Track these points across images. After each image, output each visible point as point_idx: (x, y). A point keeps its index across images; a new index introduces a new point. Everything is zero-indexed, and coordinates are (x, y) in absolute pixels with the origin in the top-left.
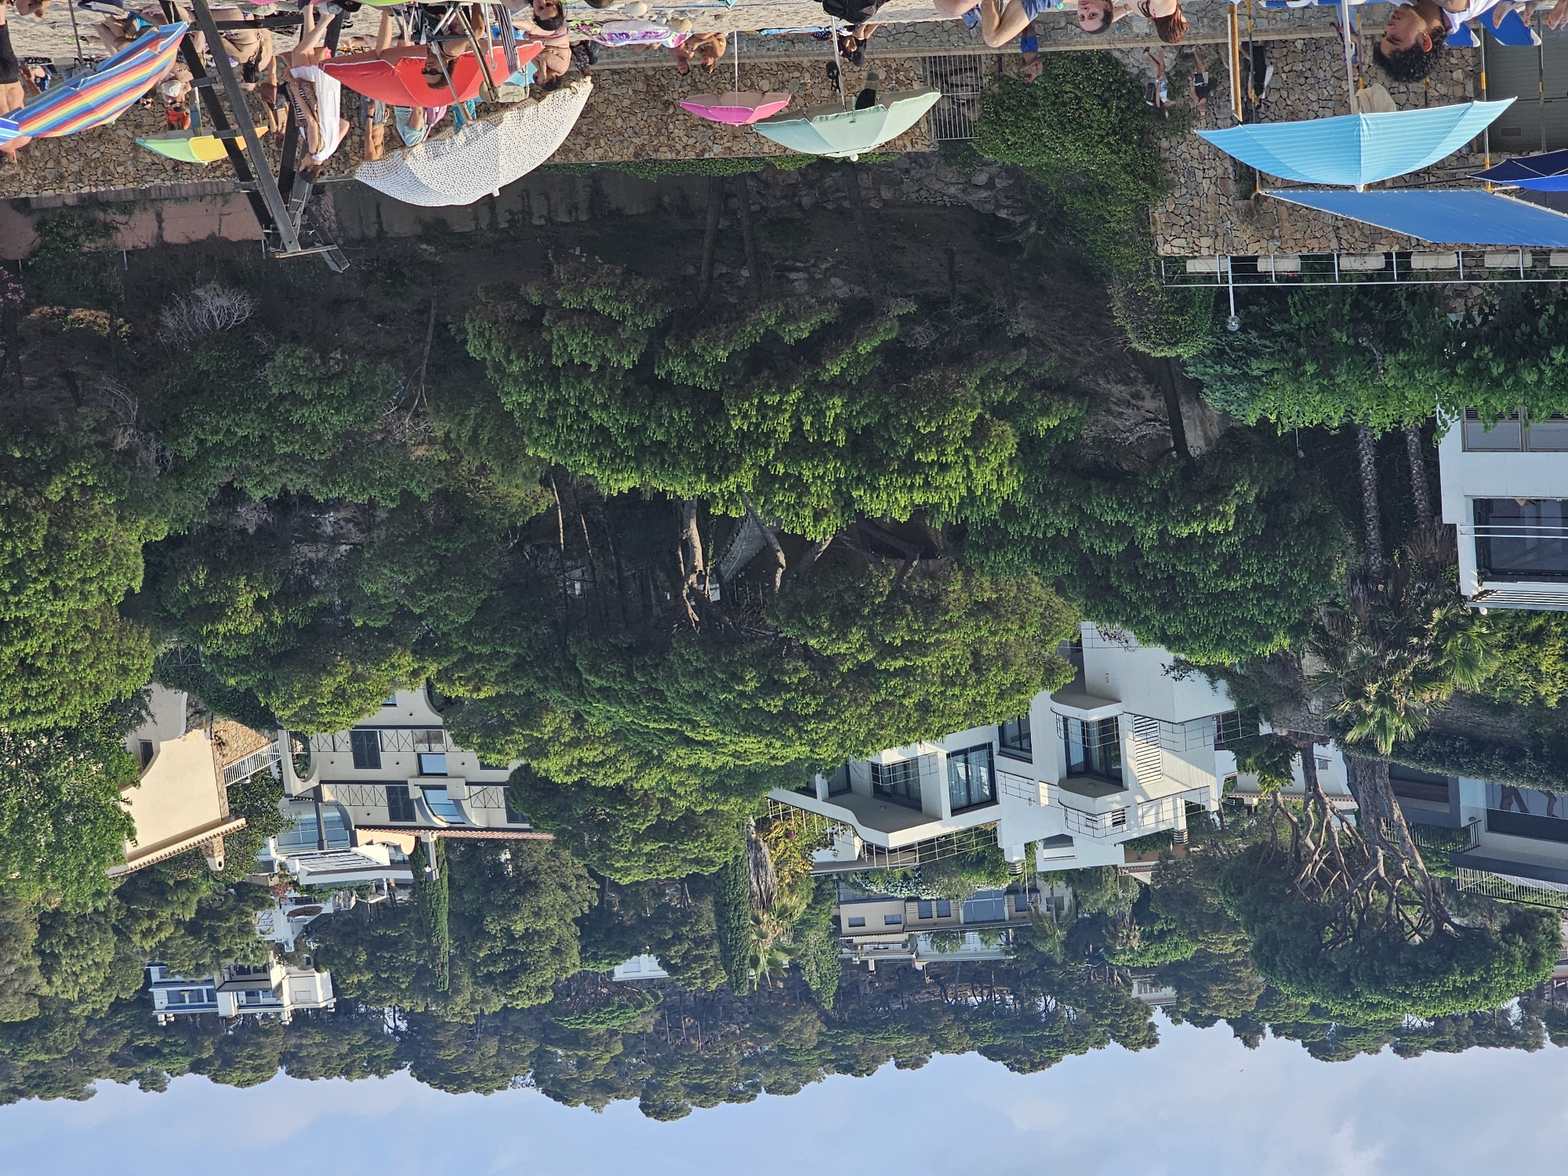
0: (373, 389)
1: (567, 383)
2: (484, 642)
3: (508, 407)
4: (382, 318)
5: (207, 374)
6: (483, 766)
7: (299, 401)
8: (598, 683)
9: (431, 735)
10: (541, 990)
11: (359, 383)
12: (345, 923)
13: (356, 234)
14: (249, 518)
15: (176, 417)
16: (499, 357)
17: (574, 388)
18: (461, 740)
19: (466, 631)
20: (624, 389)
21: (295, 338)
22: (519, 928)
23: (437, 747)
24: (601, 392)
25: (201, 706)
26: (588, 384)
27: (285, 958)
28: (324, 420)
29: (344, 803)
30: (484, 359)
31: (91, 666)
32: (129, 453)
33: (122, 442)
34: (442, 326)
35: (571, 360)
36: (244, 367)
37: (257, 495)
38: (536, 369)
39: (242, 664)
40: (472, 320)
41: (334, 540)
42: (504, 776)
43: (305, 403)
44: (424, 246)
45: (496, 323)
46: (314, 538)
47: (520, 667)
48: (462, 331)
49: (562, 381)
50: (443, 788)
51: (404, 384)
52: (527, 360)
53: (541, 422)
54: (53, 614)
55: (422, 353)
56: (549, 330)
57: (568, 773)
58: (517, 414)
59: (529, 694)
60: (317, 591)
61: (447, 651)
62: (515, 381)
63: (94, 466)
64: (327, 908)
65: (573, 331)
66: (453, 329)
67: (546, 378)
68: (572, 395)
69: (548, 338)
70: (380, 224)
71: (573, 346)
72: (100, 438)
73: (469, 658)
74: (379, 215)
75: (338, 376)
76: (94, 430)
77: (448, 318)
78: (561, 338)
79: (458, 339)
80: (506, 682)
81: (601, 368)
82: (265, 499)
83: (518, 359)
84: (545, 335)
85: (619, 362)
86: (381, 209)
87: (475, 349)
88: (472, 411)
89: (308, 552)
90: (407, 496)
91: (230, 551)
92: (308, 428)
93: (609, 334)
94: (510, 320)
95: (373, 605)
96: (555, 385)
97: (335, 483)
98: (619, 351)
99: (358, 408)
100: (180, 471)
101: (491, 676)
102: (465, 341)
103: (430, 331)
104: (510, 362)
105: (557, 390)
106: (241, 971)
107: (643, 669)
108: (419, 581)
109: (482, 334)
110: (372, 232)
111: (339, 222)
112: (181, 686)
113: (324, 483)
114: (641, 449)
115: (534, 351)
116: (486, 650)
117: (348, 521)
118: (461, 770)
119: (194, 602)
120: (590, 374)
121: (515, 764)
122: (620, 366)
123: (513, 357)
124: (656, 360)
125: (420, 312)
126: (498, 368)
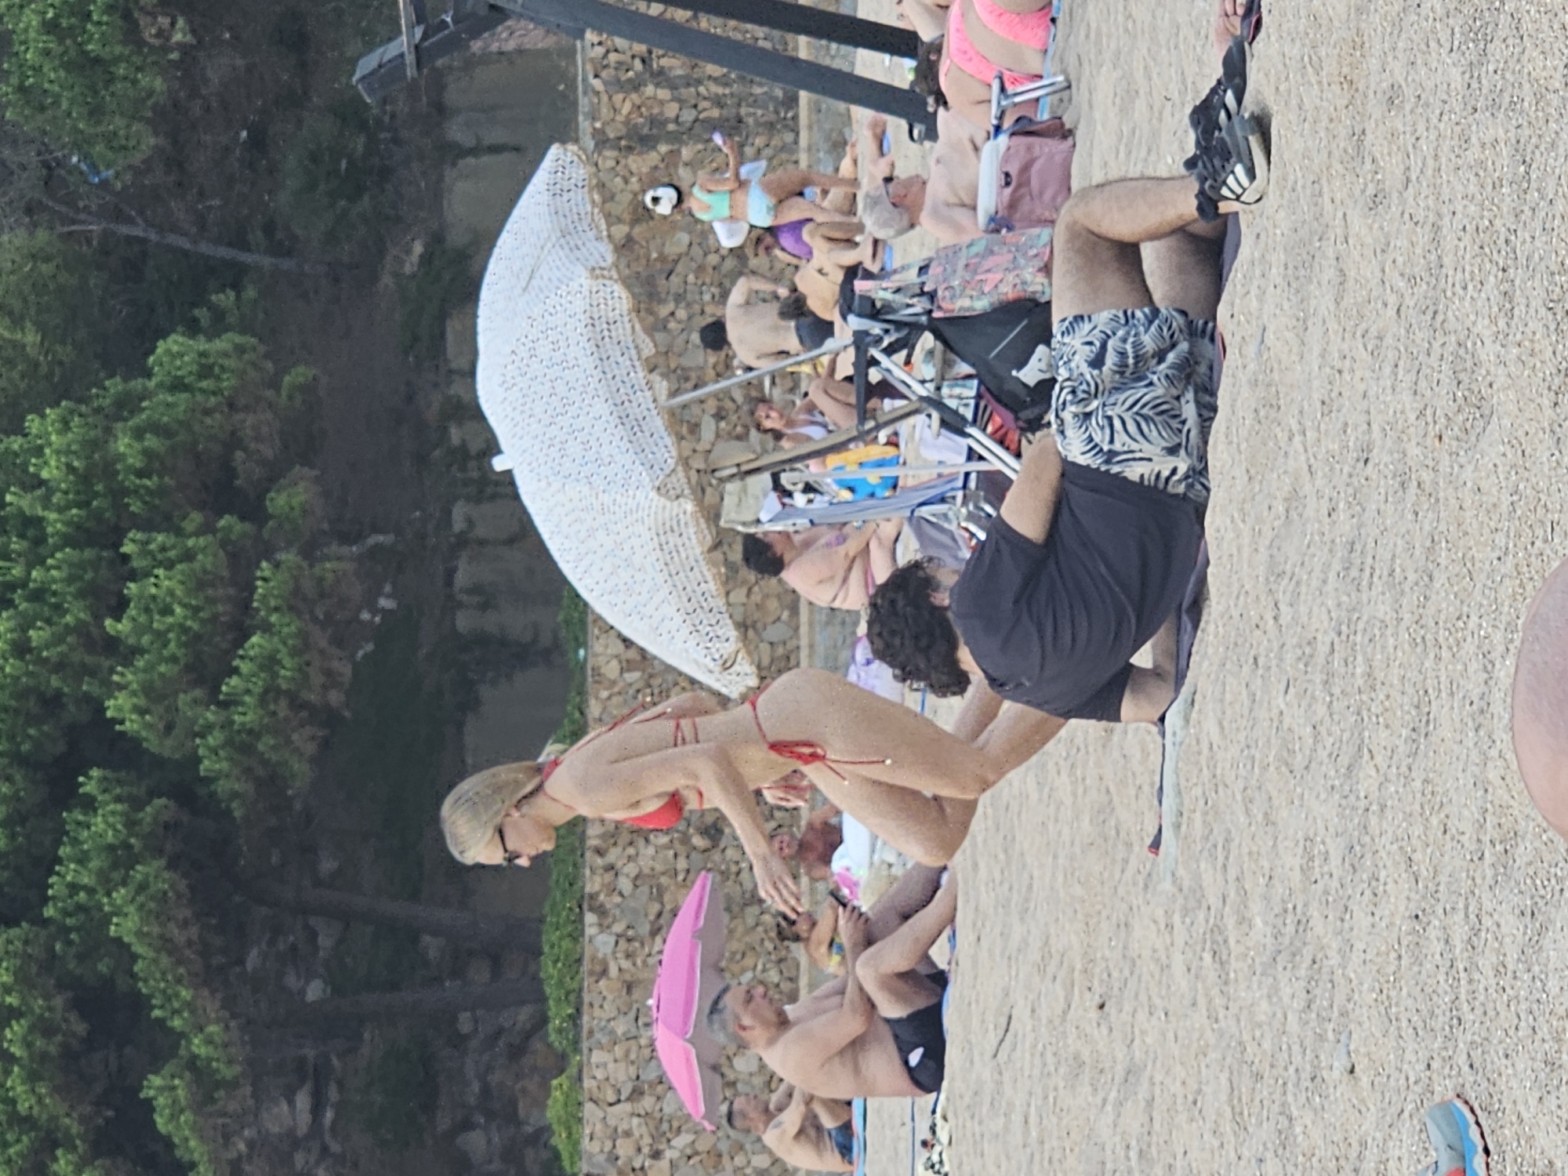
0: (96, 113)
1: (82, 566)
3: (33, 423)
4: (259, 141)
11: (111, 79)
13: (452, 96)
16: (153, 409)
17: (70, 580)
20: (58, 695)
24: (58, 640)
26: (76, 613)
30: (149, 374)
34: (235, 276)
35: (133, 576)
38: (118, 494)
40: (240, 350)
44: (418, 248)
45: (231, 405)
48: (219, 324)
49: (89, 553)
51: (104, 184)
52: (141, 474)
55: (175, 229)
56: (207, 529)
58: (16, 443)
62: (94, 444)
65: (200, 583)
66: (225, 299)
67: (97, 516)
68: (53, 573)
69: (189, 526)
70: (474, 151)
71: (166, 582)
74: (495, 149)
75: (132, 33)
77: (251, 293)
78: (188, 556)
79: (202, 314)
81: (112, 646)
83: (147, 453)
84: (196, 518)
85: (121, 687)
86: (506, 157)
87: (172, 346)
88: (31, 337)
93: (188, 668)
94: (234, 441)
96: (77, 537)
98: (148, 690)
99: (53, 75)
102: (193, 329)
103: (223, 252)
104: (139, 434)
105: (68, 541)
109: (205, 372)
110: (457, 132)
111: (486, 59)
115: (161, 492)
120: (98, 618)
122: (112, 688)
123: (151, 441)
124: (123, 774)
125: (269, 229)
126: (127, 405)
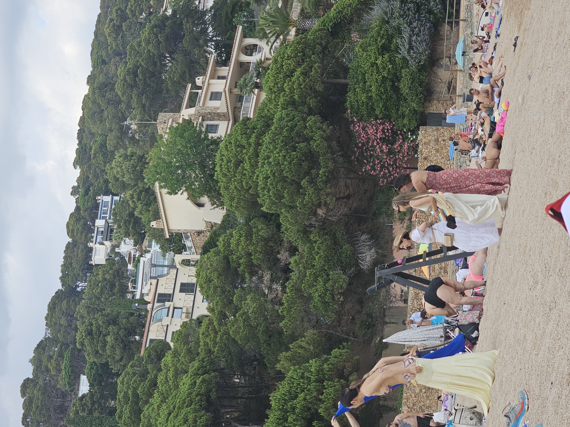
0: (326, 311)
1: (317, 386)
2: (221, 339)
3: (311, 361)
4: (353, 319)
5: (341, 248)
6: (173, 333)
7: (326, 281)
8: (198, 382)
9: (189, 314)
10: (82, 344)
11: (329, 305)
12: (123, 273)
13: (387, 313)
14: (283, 256)
15: (327, 234)
16: (331, 361)
17: (314, 388)
18: (184, 325)
19: (227, 333)
20: (311, 408)
21: (350, 284)
22: (108, 339)
23: (184, 315)
24: (311, 398)
25: (214, 228)
26: (315, 394)
27: (114, 247)
28: (317, 290)
29: (168, 276)
30: (331, 355)
31: (236, 187)
32: (315, 214)
33: (320, 212)
34: (347, 341)
35: (325, 389)
36: (342, 263)
37: (292, 260)
38: (324, 374)
39: (227, 245)
40: (347, 352)
41: (270, 288)
42: (169, 340)
43: (325, 284)
44: (379, 339)
45: (344, 361)
46: (272, 281)
47: (210, 352)
48: (344, 348)
49: (318, 384)
50: (168, 316)
51: (327, 323)
52: (328, 371)
53: (303, 374)
54: (258, 176)
55: (338, 332)
56: (339, 381)
57: (165, 365)
58: (307, 364)
59: (198, 354)
60: (251, 277)
61: (220, 324)
62: (320, 366)
63: (312, 200)
64: (130, 267)
65: (336, 391)
66: (345, 344)
67: (320, 378)
68: (311, 387)
69: (335, 381)
70: (389, 323)
71: (331, 390)
72: (322, 204)
73: (216, 333)
74: (393, 323)
75: (333, 298)
76: (326, 202)
77: (349, 343)
78: (335, 386)
79: (341, 346)
80: (205, 345)
81: (320, 400)
82: (290, 263)
83: (329, 368)
84: (337, 380)
85: (321, 407)
86: (395, 324)
87: (335, 352)
88: (312, 348)
89: (267, 277)
90: (283, 318)
91: (271, 247)
92: (315, 284)
93: (333, 405)
94: (344, 367)
95: (242, 299)
96: (316, 381)
97: (292, 290)
98: (326, 408)
99: (319, 304)
100: (305, 232)
101: (207, 340)
102: (339, 348)
103: (345, 336)
104: (328, 365)
105: (315, 382)
106: (112, 231)
107: (201, 400)
108: (248, 318)
109: (341, 355)
110: (387, 320)
111: (392, 307)
112: (223, 221)
113: (293, 286)
114: (286, 411)
115: (331, 375)
116: (218, 339)
117: (277, 294)
118: (174, 323)
119: (254, 230)
120: (318, 395)
121: (172, 345)
122: (320, 408)
123: (330, 366)
124: (320, 422)
125: (354, 333)
126: (327, 360)
